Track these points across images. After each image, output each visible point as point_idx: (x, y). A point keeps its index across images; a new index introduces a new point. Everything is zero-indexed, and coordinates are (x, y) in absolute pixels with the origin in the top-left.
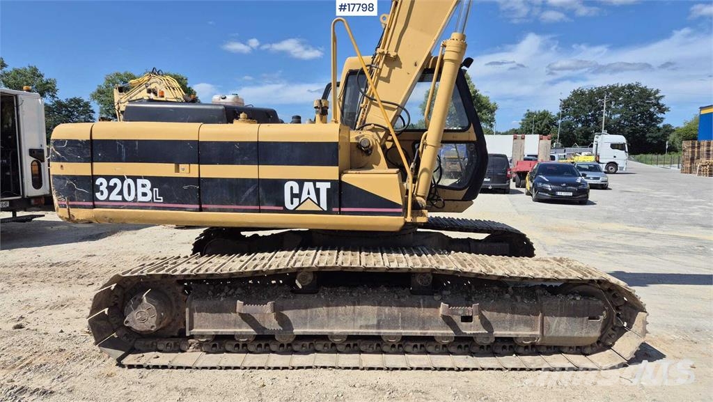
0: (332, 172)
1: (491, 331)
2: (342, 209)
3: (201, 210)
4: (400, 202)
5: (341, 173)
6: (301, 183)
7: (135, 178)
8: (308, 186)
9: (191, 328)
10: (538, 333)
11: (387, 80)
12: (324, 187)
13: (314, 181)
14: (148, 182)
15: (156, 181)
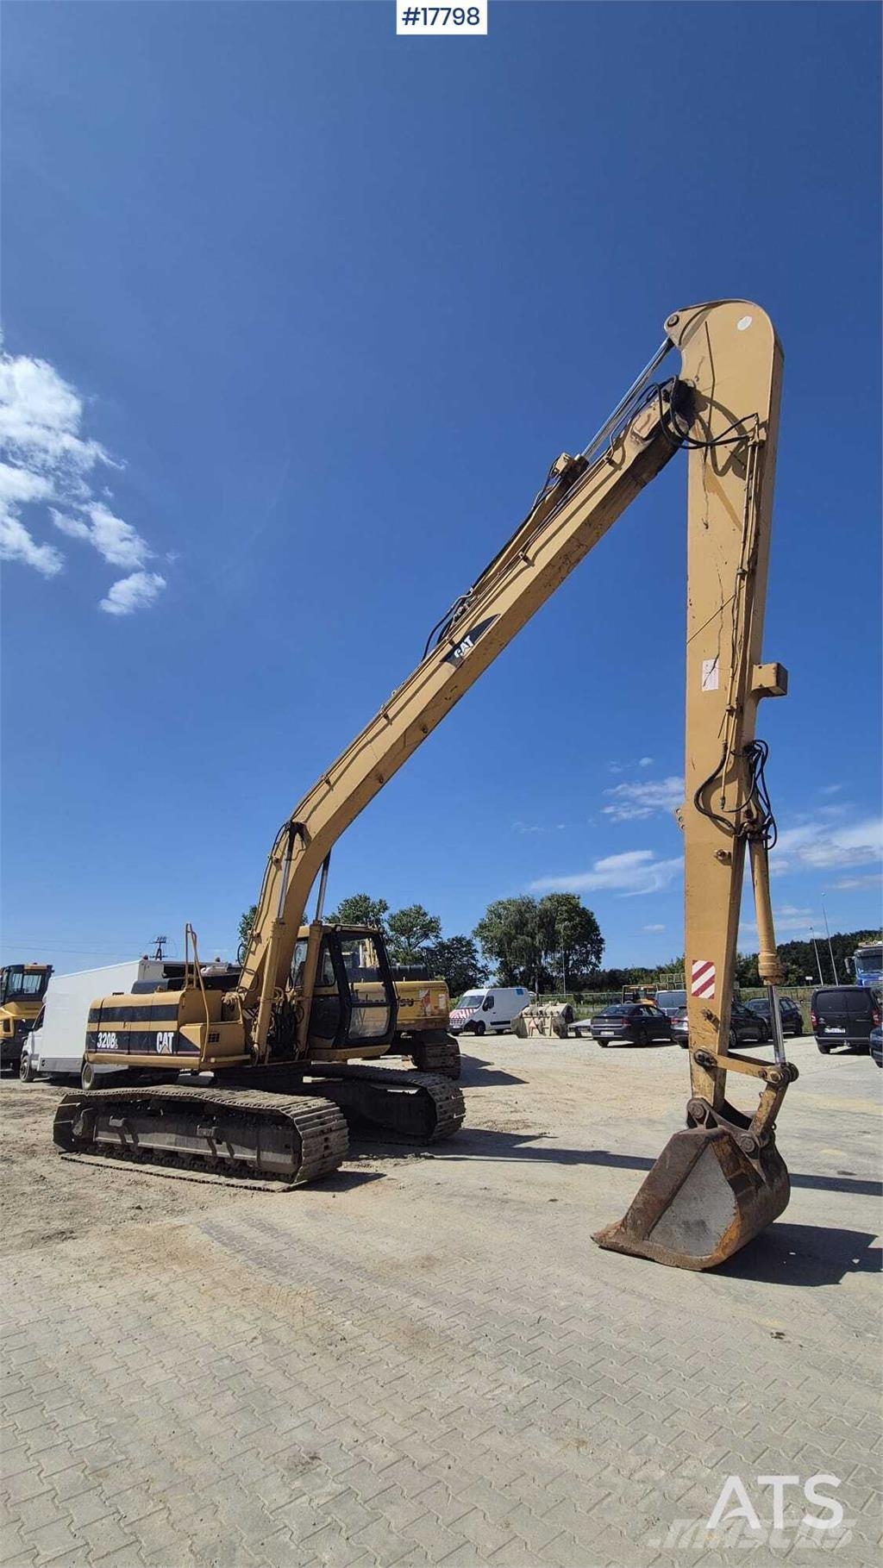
0: (173, 1025)
1: (232, 1154)
2: (179, 1053)
3: (129, 1054)
4: (199, 1047)
5: (179, 1027)
6: (163, 1032)
7: (111, 1032)
8: (166, 1034)
9: (97, 1136)
10: (255, 1157)
11: (254, 953)
12: (171, 1035)
13: (168, 1032)
14: (114, 1034)
15: (118, 1034)
